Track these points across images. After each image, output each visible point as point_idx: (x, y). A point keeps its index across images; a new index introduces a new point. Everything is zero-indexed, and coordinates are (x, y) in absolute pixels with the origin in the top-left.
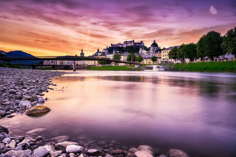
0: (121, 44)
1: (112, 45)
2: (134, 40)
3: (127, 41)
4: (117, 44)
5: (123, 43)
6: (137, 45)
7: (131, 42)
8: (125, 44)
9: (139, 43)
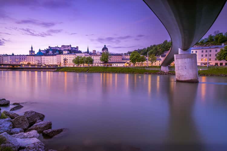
0: (58, 48)
1: (49, 47)
2: (71, 45)
3: (64, 46)
4: (54, 47)
5: (61, 47)
6: (74, 49)
7: (68, 46)
8: (62, 48)
9: (75, 48)
